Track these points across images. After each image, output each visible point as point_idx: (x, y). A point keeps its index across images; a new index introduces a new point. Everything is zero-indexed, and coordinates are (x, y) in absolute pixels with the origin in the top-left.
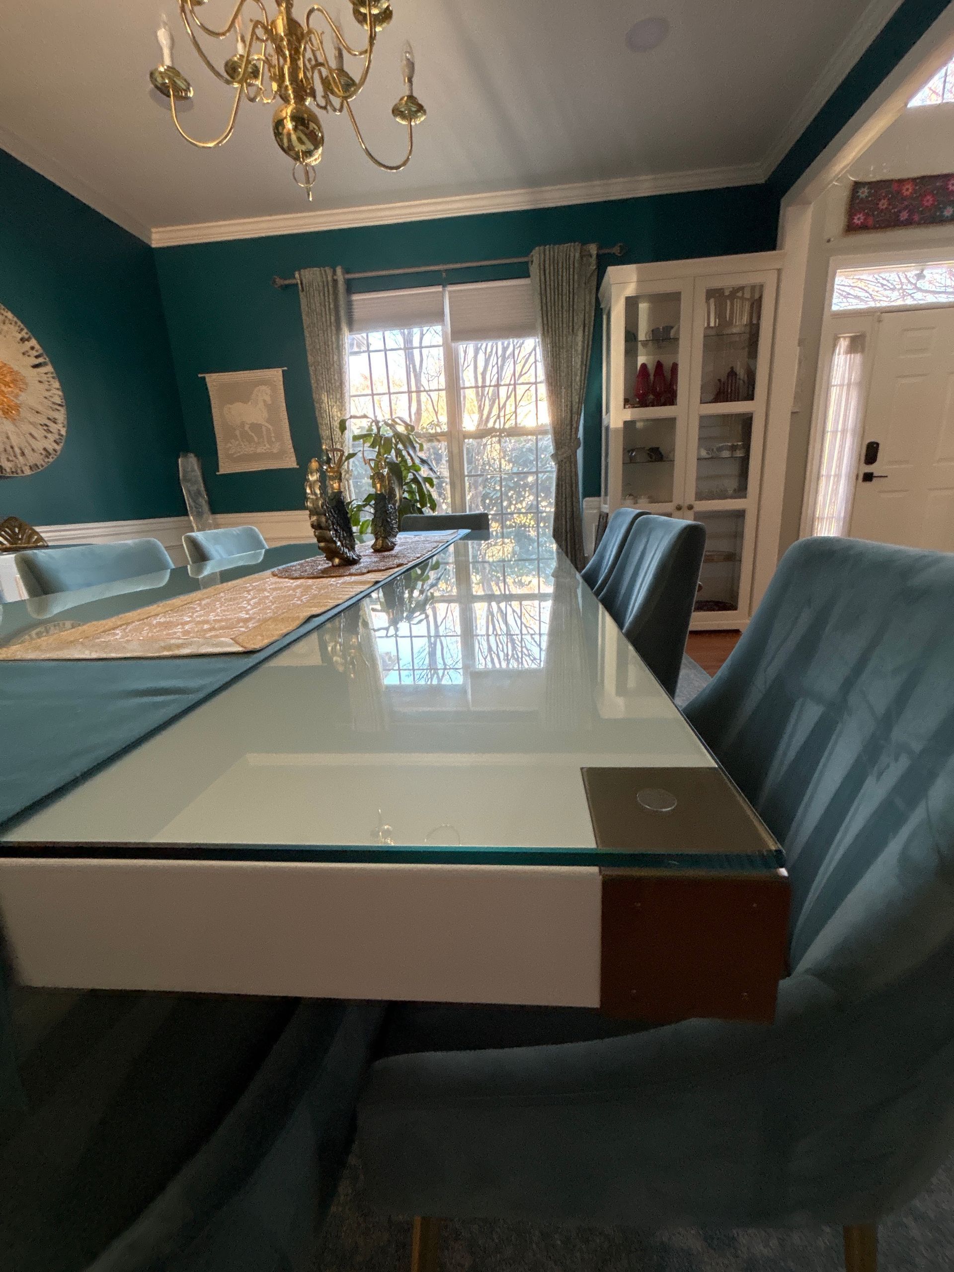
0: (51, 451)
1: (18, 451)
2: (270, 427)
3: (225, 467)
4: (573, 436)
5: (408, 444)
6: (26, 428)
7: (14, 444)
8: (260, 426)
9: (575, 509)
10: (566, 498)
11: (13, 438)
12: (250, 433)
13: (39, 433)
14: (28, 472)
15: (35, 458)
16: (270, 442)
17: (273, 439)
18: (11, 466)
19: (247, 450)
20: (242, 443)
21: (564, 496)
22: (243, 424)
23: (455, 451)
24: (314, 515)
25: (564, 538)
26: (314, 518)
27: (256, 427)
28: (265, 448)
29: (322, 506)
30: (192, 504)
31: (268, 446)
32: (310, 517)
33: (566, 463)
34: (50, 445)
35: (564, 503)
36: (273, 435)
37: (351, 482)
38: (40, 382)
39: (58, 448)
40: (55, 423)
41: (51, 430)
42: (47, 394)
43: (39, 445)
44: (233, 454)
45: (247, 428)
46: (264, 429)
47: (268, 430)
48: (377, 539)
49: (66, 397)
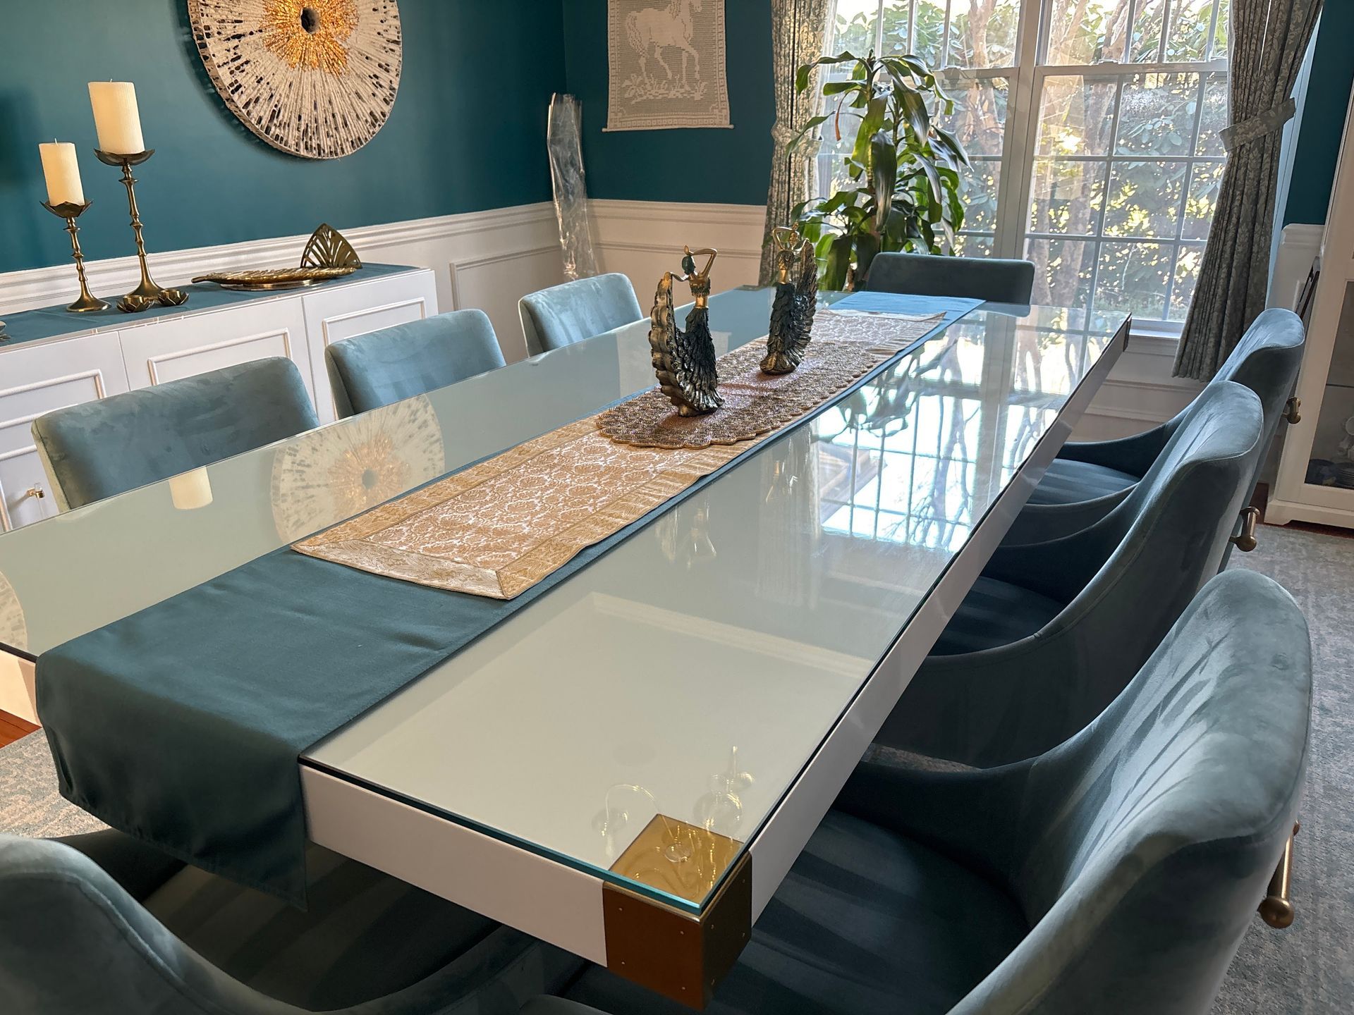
0: (378, 115)
1: (340, 120)
2: (694, 53)
3: (618, 121)
4: (1279, 95)
5: (914, 113)
6: (353, 83)
7: (336, 111)
8: (681, 50)
9: (1255, 249)
10: (1238, 224)
11: (337, 101)
12: (662, 63)
13: (366, 89)
14: (349, 151)
15: (359, 129)
16: (692, 82)
17: (697, 76)
18: (329, 143)
19: (653, 92)
20: (647, 81)
21: (1234, 219)
22: (652, 47)
23: (1024, 106)
24: (657, 351)
25: (1218, 305)
26: (658, 355)
27: (672, 53)
28: (683, 90)
29: (668, 343)
30: (560, 181)
31: (687, 88)
32: (652, 353)
33: (1249, 151)
34: (378, 106)
35: (1231, 234)
36: (697, 68)
37: (816, 160)
38: (374, 10)
39: (387, 109)
40: (387, 71)
41: (381, 83)
42: (380, 28)
43: (364, 110)
44: (630, 99)
45: (657, 55)
46: (684, 55)
47: (691, 59)
48: (770, 353)
49: (404, 29)
